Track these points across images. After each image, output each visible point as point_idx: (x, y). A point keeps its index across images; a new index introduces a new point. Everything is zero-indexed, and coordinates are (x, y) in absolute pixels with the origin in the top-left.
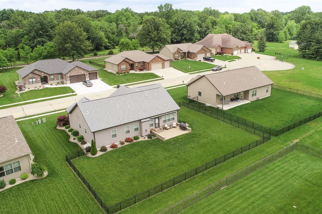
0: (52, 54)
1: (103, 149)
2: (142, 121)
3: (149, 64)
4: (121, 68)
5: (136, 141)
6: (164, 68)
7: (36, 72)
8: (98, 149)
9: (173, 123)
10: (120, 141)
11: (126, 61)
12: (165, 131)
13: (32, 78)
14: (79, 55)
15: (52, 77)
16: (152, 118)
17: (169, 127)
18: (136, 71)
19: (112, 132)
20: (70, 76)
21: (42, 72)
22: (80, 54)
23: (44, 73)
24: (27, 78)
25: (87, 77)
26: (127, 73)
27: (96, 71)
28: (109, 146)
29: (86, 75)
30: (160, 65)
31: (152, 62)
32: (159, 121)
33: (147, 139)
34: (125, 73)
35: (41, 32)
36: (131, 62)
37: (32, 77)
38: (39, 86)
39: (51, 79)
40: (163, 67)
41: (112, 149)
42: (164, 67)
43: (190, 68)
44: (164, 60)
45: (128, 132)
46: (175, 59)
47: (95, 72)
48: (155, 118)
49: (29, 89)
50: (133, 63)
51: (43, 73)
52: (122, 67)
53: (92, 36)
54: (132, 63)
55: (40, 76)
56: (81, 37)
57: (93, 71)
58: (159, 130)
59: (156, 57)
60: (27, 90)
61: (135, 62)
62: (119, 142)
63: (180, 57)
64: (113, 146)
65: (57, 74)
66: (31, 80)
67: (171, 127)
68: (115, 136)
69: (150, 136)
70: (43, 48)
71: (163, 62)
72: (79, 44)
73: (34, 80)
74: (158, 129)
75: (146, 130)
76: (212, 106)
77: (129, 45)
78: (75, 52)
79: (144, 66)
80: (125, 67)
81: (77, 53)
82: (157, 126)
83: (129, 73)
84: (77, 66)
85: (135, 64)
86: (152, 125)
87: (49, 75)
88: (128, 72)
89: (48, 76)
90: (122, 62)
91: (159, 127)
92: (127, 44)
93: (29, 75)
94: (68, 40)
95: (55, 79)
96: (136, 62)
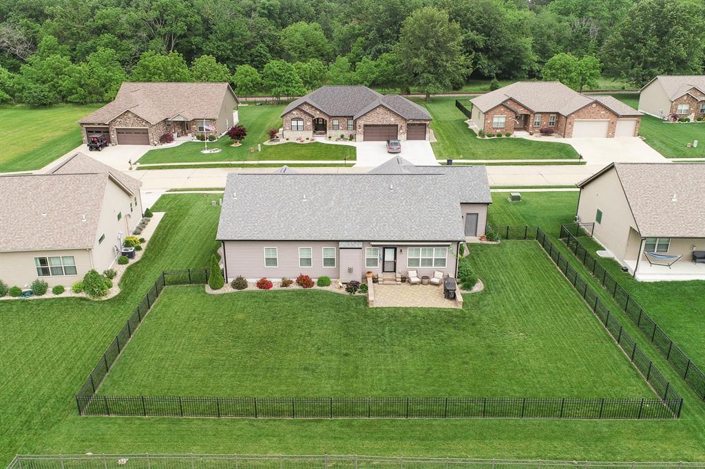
0: (388, 78)
1: (240, 284)
2: (342, 245)
3: (569, 120)
4: (491, 123)
5: (319, 288)
6: (612, 136)
7: (306, 108)
8: (230, 280)
9: (436, 272)
10: (283, 277)
11: (507, 105)
12: (405, 285)
13: (298, 119)
14: (437, 84)
15: (336, 122)
16: (373, 243)
17: (418, 280)
18: (531, 134)
19: (265, 252)
20: (365, 126)
21: (317, 109)
22: (441, 83)
23: (320, 111)
24: (289, 117)
25: (401, 131)
26: (504, 136)
27: (425, 120)
28: (255, 281)
29: (399, 126)
30: (603, 126)
31: (579, 117)
32: (395, 258)
33: (343, 291)
34: (499, 135)
35: (388, 31)
36: (521, 111)
37: (297, 116)
38: (307, 136)
39: (334, 127)
40: (611, 133)
41: (257, 289)
42: (613, 133)
43: (695, 145)
44: (617, 116)
45: (307, 262)
46: (675, 117)
47: (423, 122)
48: (385, 248)
49: (287, 139)
50: (529, 113)
51: (318, 113)
52: (495, 120)
53: (496, 44)
54: (525, 112)
55: (313, 117)
56: (452, 43)
57: (419, 120)
58: (390, 280)
59: (591, 104)
60: (282, 141)
61: (532, 112)
62: (280, 280)
63: (693, 115)
64: (264, 284)
65: (345, 117)
66: (294, 123)
67: (425, 281)
68: (272, 261)
69: (352, 287)
70: (373, 63)
71: (613, 118)
72: (442, 60)
73: (301, 123)
74: (390, 276)
75: (350, 270)
76: (616, 259)
77: (569, 72)
78: (430, 76)
79: (557, 123)
80: (503, 120)
81: (436, 79)
82: (389, 267)
83: (511, 136)
84: (381, 105)
85: (532, 115)
86: (373, 262)
87: (330, 117)
88: (508, 135)
89: (327, 119)
90: (498, 106)
91: (395, 271)
92: (564, 67)
93: (294, 112)
94: (422, 49)
95: (341, 128)
96: (536, 111)
